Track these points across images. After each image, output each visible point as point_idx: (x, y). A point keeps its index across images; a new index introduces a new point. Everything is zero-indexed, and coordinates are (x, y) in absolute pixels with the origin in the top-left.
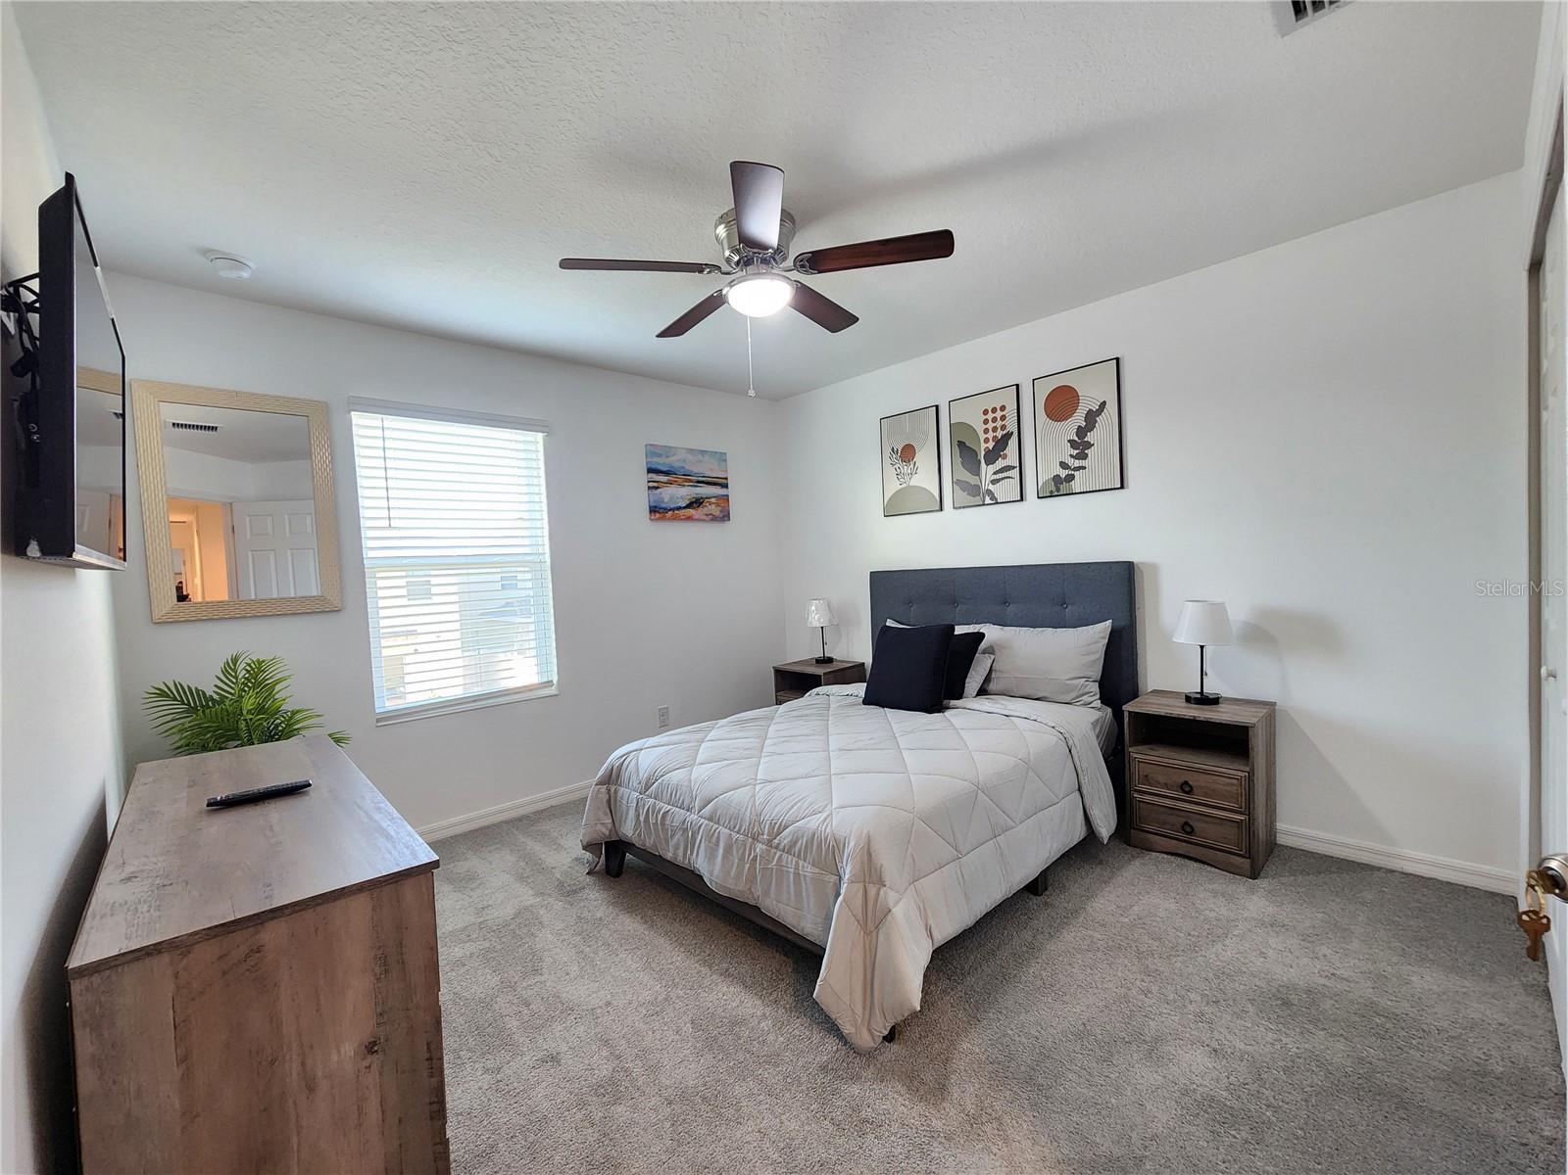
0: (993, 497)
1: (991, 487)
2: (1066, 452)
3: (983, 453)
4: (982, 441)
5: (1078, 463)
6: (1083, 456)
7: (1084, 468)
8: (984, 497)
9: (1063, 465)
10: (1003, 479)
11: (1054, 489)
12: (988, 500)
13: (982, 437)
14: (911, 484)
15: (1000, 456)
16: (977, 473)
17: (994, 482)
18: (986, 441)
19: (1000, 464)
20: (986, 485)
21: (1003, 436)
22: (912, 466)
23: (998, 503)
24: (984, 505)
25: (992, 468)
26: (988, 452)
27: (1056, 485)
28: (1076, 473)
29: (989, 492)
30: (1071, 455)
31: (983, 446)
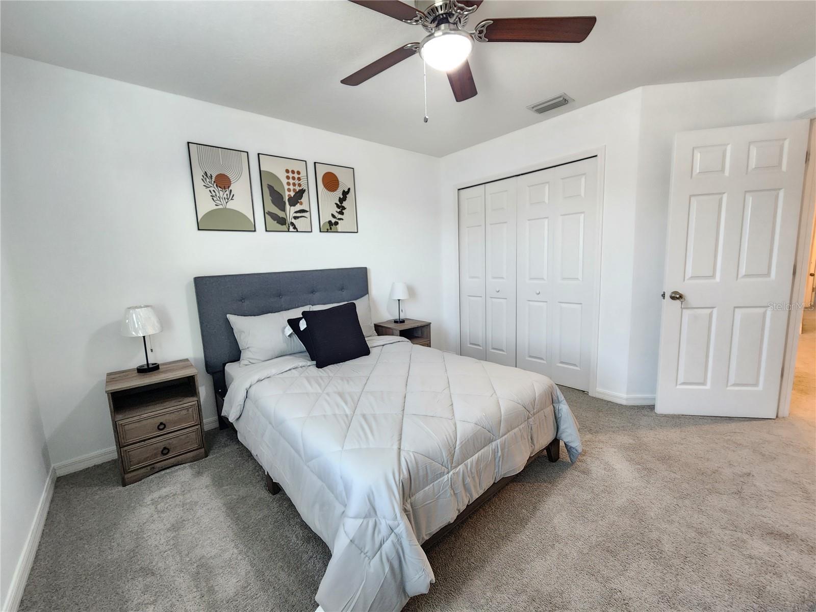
0: (295, 228)
1: (293, 221)
2: (335, 210)
3: (287, 198)
4: (286, 190)
5: (340, 216)
6: (341, 213)
7: (342, 219)
8: (289, 227)
9: (333, 216)
10: (301, 217)
11: (329, 228)
12: (291, 229)
13: (286, 187)
14: (228, 207)
15: (299, 202)
16: (284, 210)
17: (295, 218)
18: (289, 190)
19: (298, 207)
20: (290, 219)
21: (300, 190)
22: (228, 192)
23: (297, 231)
24: (289, 231)
25: (294, 209)
26: (290, 199)
27: (330, 226)
28: (339, 222)
29: (292, 224)
30: (337, 211)
31: (287, 193)
